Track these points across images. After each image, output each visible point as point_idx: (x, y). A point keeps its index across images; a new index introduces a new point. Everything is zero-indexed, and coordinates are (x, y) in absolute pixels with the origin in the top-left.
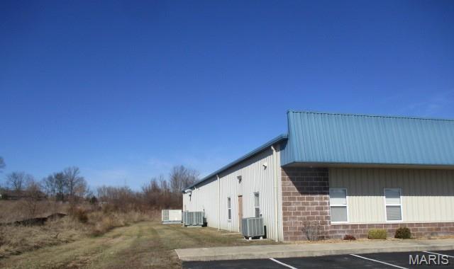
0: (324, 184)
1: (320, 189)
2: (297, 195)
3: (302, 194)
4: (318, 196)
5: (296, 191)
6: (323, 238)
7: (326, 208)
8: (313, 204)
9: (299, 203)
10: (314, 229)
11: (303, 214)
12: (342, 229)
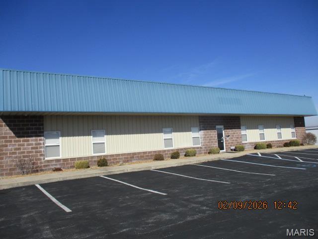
0: (39, 129)
1: (35, 133)
2: (14, 138)
3: (18, 137)
4: (34, 138)
5: (13, 135)
6: (37, 171)
7: (41, 147)
8: (28, 145)
9: (15, 144)
10: (29, 165)
11: (19, 153)
12: (54, 163)
